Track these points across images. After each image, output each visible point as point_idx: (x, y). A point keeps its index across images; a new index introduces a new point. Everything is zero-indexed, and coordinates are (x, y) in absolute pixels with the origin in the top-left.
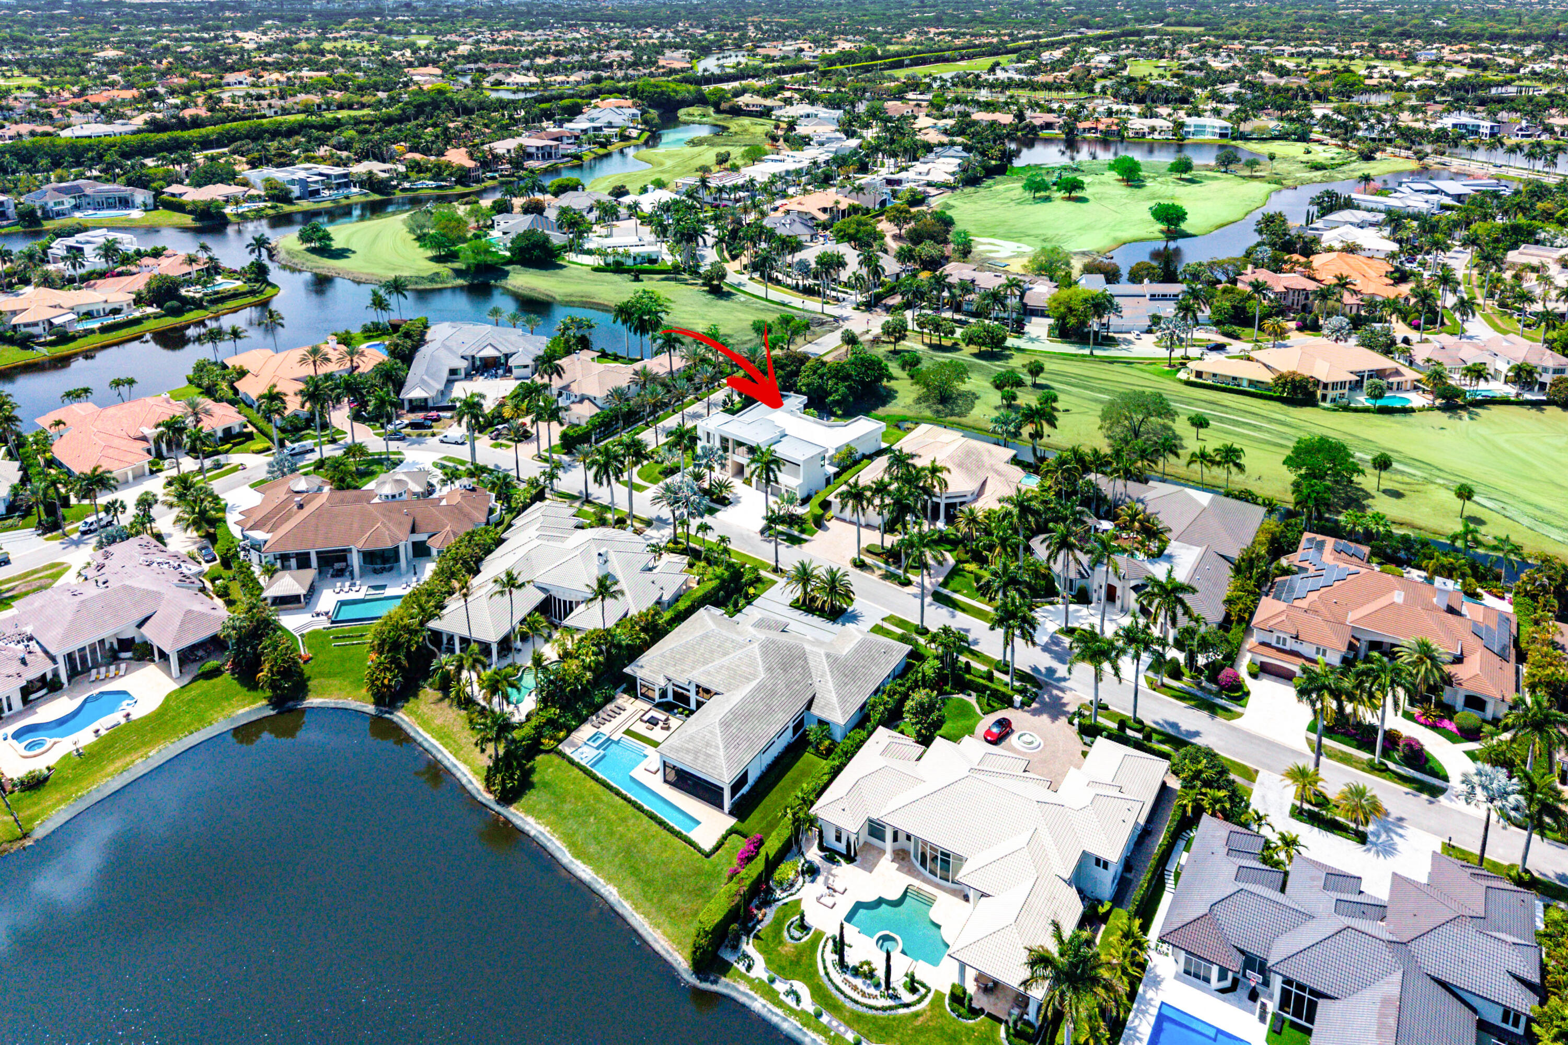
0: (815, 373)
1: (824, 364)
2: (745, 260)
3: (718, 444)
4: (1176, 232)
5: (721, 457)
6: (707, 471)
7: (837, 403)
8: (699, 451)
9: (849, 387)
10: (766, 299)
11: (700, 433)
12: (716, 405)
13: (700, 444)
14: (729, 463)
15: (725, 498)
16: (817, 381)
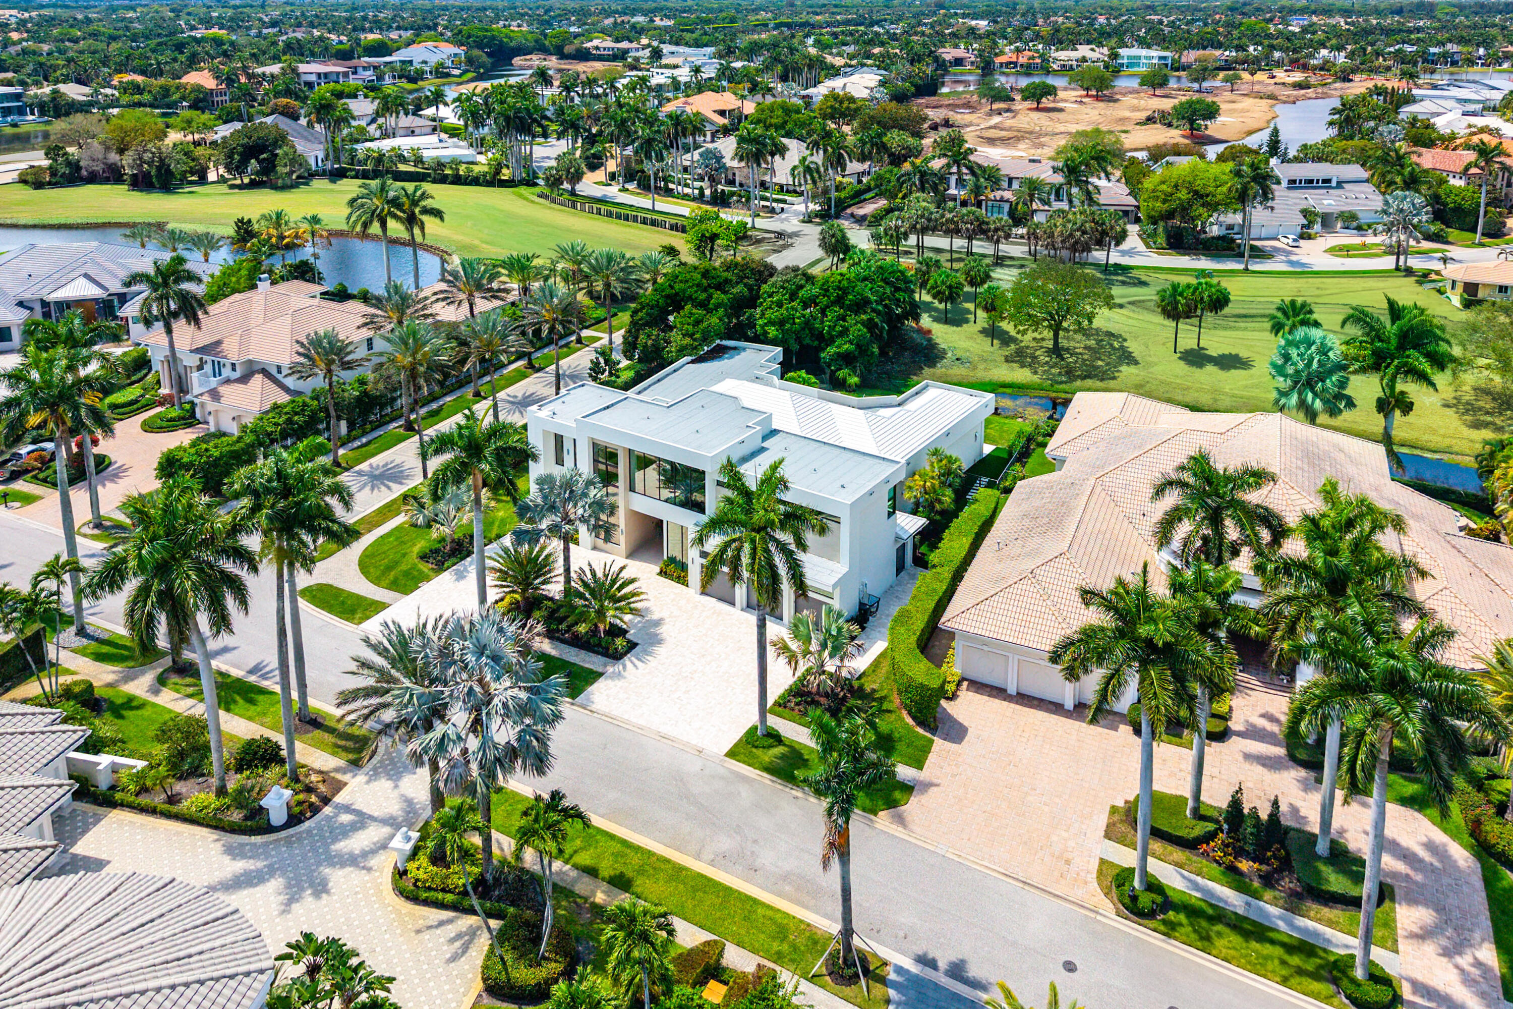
0: (793, 296)
1: (810, 279)
2: (612, 166)
3: (586, 468)
4: (1202, 137)
5: (599, 505)
6: (555, 545)
7: (847, 359)
8: (531, 490)
9: (870, 325)
10: (653, 211)
11: (536, 440)
12: (574, 377)
13: (536, 470)
14: (620, 519)
15: (616, 631)
16: (801, 314)
